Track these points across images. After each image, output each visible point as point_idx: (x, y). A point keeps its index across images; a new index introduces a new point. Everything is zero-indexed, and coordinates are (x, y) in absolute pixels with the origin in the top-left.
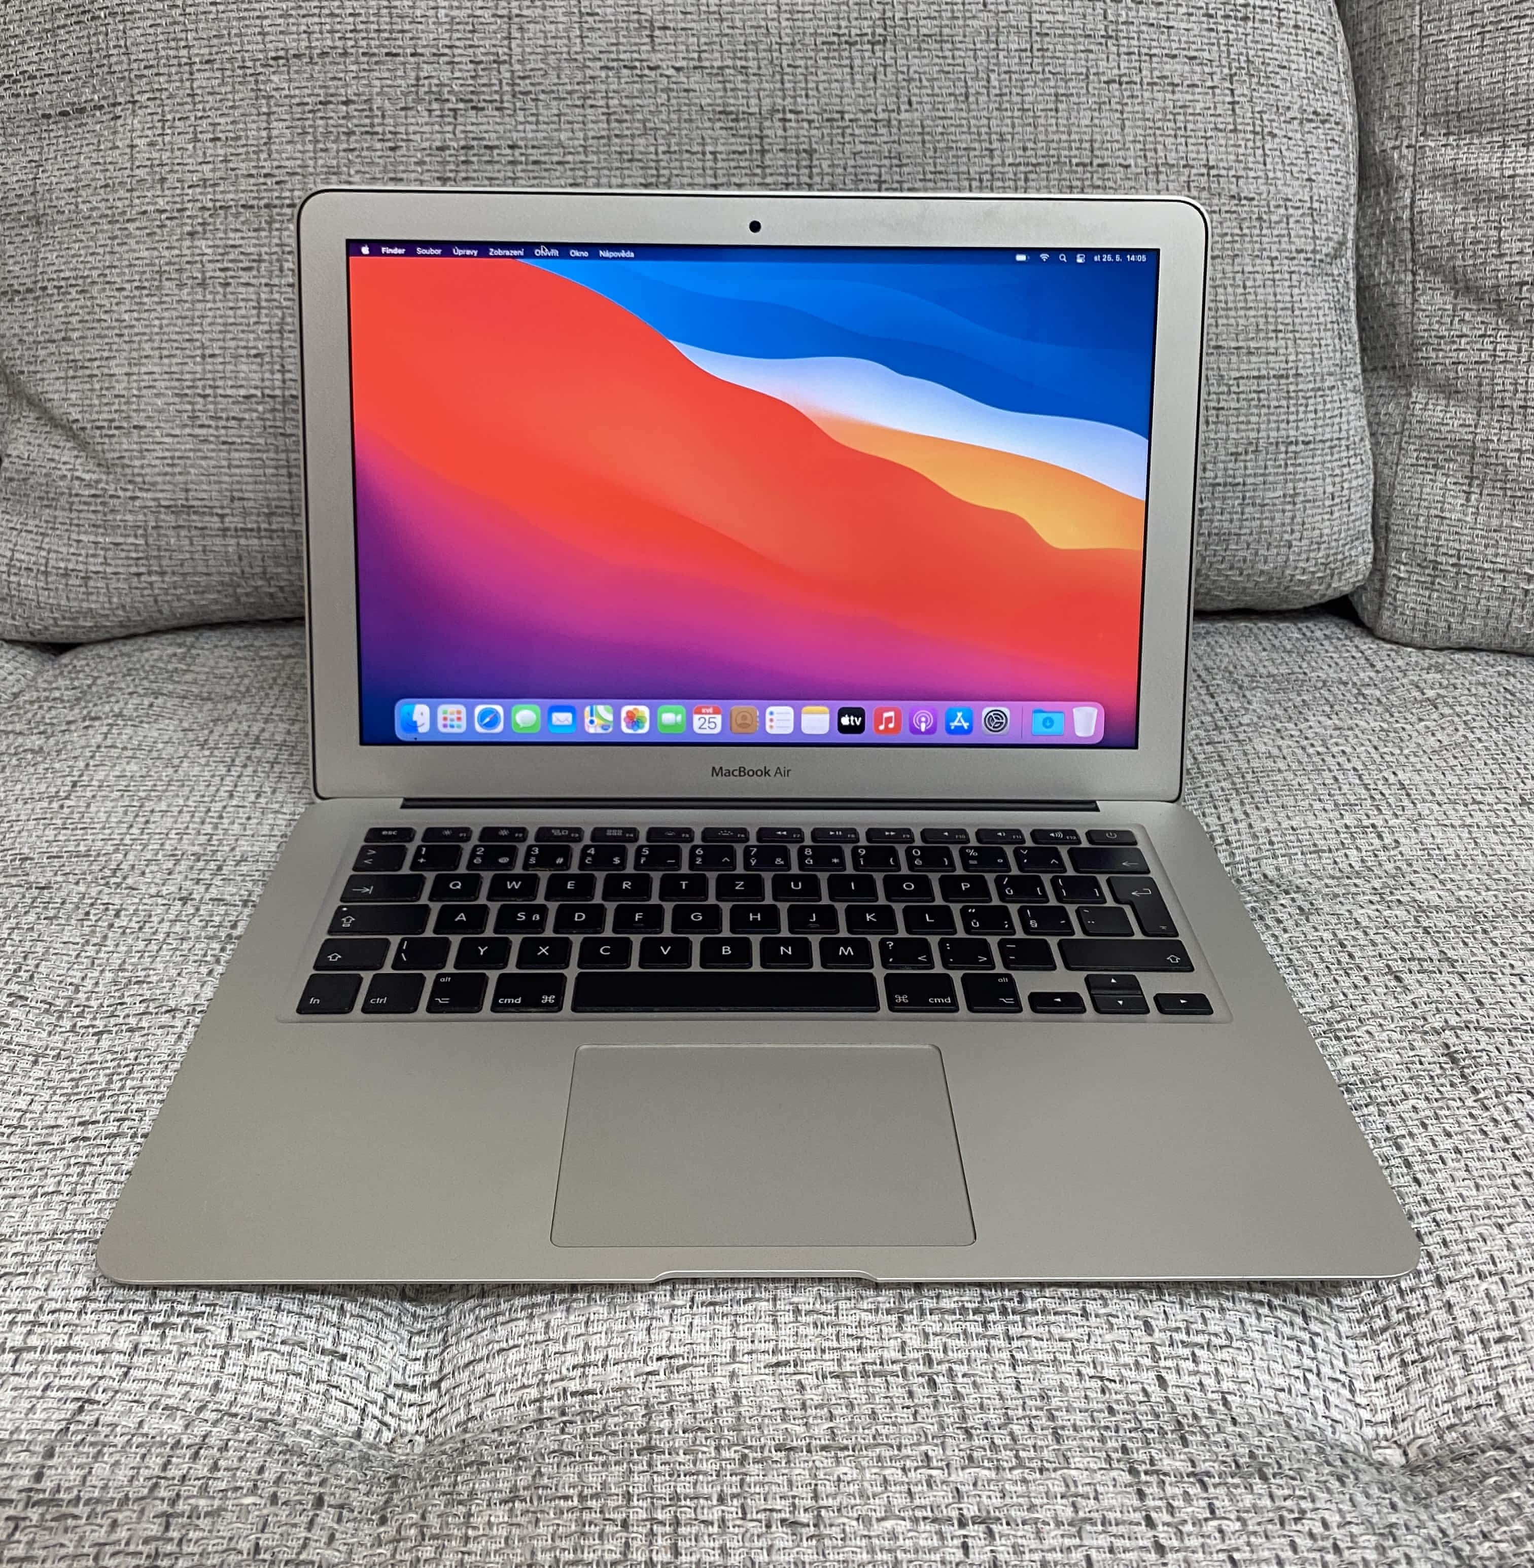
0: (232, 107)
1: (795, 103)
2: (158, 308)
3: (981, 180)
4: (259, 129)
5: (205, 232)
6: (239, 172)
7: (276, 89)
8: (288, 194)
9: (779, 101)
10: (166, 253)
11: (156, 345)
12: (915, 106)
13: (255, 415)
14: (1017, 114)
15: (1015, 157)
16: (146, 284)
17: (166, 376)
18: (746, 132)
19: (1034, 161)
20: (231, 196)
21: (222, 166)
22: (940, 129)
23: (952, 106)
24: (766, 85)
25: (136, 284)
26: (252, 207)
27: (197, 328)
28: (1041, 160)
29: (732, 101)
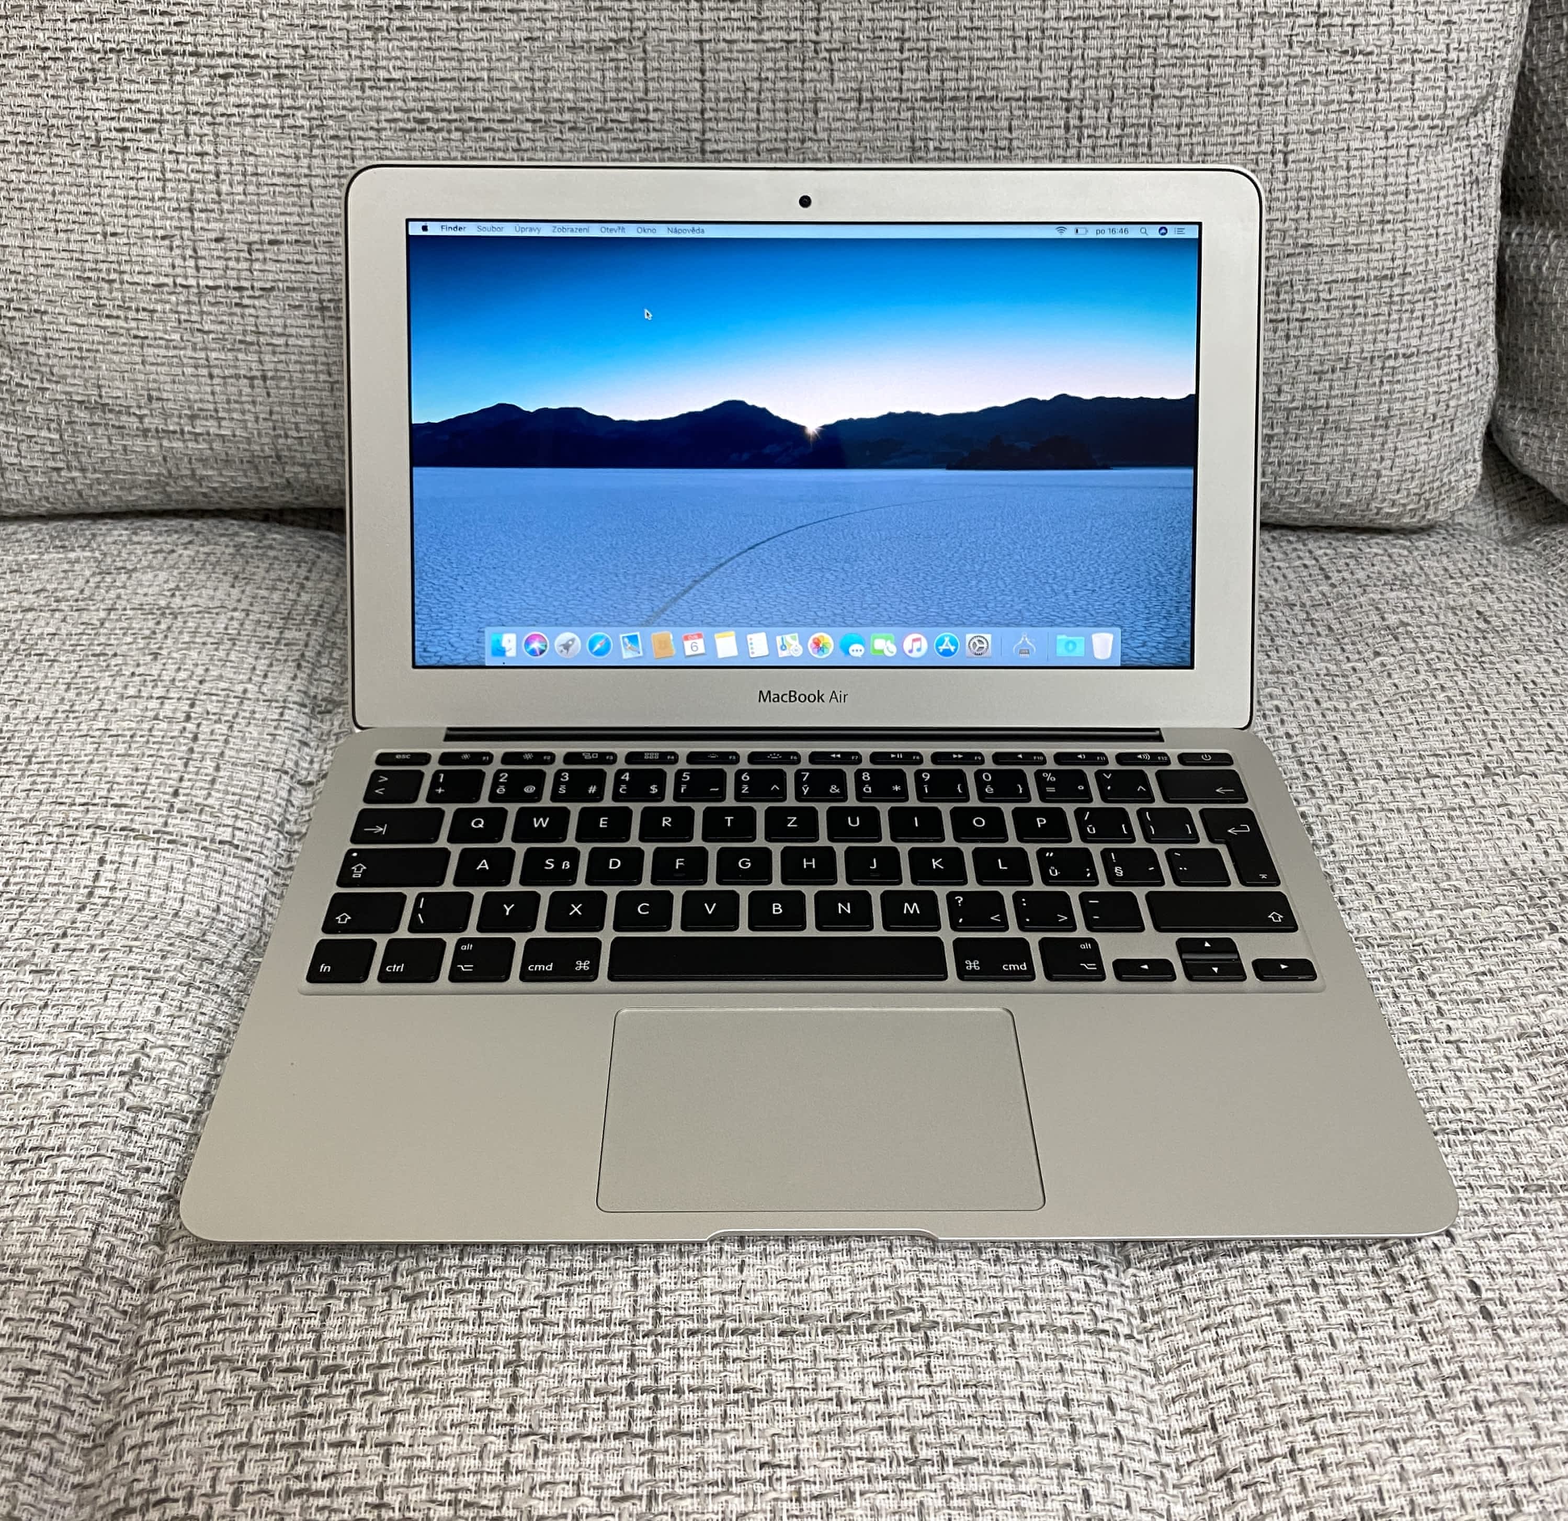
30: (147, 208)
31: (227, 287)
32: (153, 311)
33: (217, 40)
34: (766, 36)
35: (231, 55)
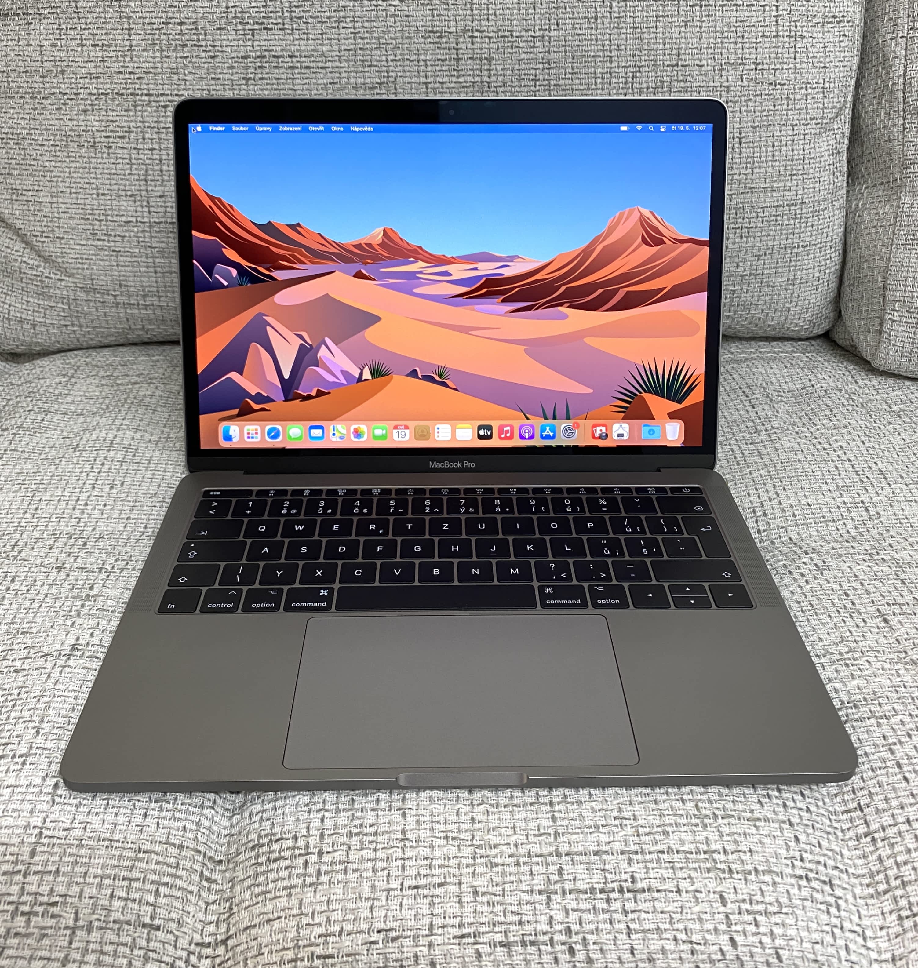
0: (104, 23)
1: (480, 25)
2: (68, 160)
3: (603, 78)
4: (123, 40)
5: (93, 111)
6: (113, 70)
7: (134, 12)
8: (145, 87)
9: (470, 23)
10: (68, 123)
11: (67, 185)
12: (560, 27)
13: (132, 234)
14: (629, 31)
15: (627, 61)
16: (58, 143)
17: (75, 206)
18: (447, 45)
19: (639, 64)
20: (108, 86)
21: (101, 64)
22: (577, 43)
23: (586, 26)
24: (461, 12)
25: (52, 142)
26: (122, 94)
27: (93, 176)
28: (644, 63)
29: (438, 23)
30: (122, 179)
31: (166, 222)
32: (125, 236)
33: (161, 87)
34: (461, 79)
35: (168, 95)
